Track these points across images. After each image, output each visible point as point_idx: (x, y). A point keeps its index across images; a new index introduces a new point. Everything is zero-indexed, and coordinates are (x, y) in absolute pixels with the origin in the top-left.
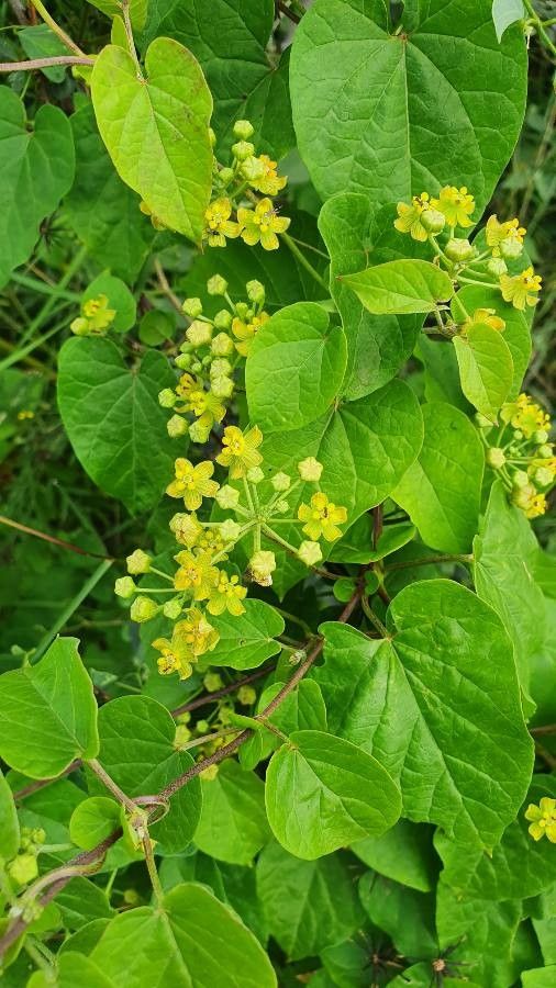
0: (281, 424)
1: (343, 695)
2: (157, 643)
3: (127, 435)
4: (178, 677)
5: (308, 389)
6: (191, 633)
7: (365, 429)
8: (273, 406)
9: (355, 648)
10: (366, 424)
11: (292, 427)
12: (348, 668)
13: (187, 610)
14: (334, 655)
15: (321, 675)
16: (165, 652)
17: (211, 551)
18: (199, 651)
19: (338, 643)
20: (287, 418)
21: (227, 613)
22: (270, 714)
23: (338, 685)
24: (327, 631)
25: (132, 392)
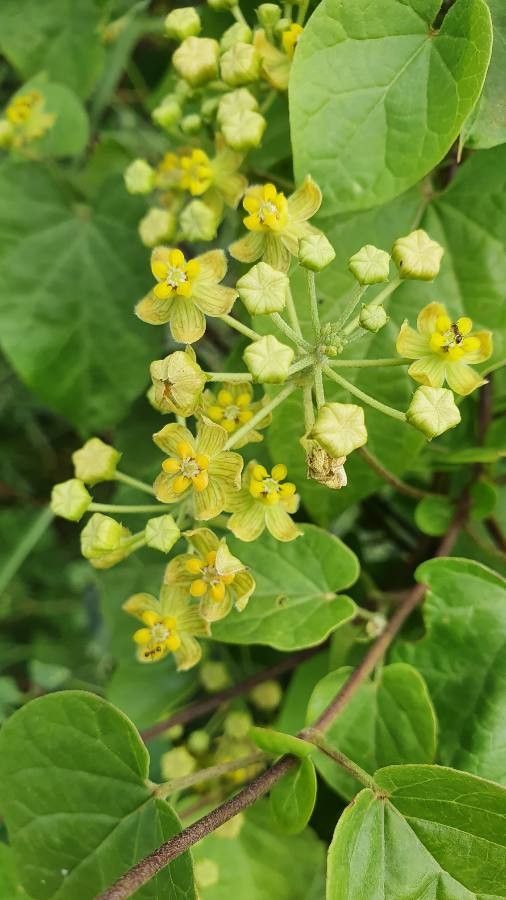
0: (352, 196)
1: (460, 691)
2: (133, 604)
3: (73, 311)
4: (174, 667)
5: (402, 127)
6: (199, 577)
7: (477, 232)
8: (337, 162)
9: (485, 605)
10: (481, 224)
11: (373, 200)
12: (470, 642)
13: (188, 534)
14: (446, 620)
15: (418, 656)
16: (150, 618)
17: (229, 424)
18: (214, 614)
19: (451, 595)
20: (364, 185)
21: (265, 536)
22: (327, 726)
23: (453, 672)
24: (434, 576)
25: (81, 245)
